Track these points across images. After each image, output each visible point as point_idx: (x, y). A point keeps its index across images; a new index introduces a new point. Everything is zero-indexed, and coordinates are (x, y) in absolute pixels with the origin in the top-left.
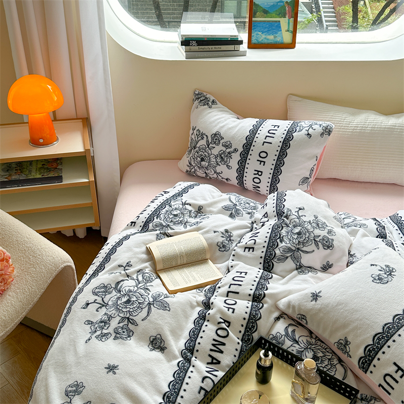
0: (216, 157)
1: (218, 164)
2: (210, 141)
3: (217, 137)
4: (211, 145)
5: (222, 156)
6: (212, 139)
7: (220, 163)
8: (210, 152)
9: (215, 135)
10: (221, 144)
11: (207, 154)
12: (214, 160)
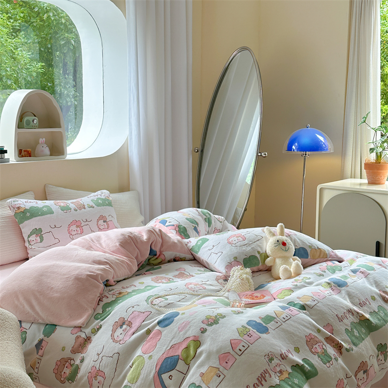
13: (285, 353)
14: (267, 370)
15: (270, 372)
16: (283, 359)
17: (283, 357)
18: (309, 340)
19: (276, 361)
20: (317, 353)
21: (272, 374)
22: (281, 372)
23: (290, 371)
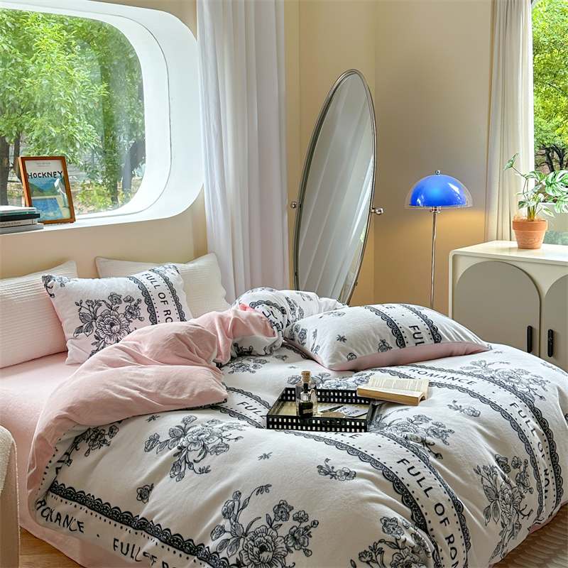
0: (125, 315)
1: (130, 321)
2: (111, 304)
3: (115, 298)
4: (113, 307)
5: (130, 311)
6: (111, 301)
7: (131, 319)
8: (116, 313)
9: (111, 296)
10: (123, 302)
11: (114, 317)
12: (125, 319)
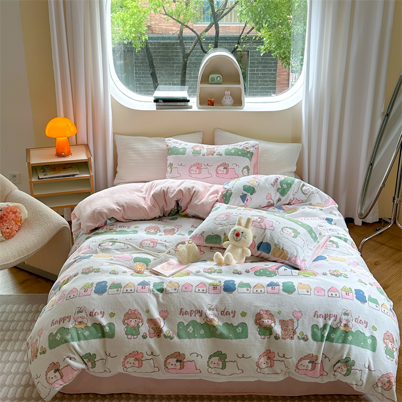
13: (96, 312)
14: (70, 316)
15: (72, 318)
16: (90, 315)
17: (91, 314)
18: (130, 313)
19: (83, 314)
20: (128, 324)
21: (72, 320)
22: (80, 323)
23: (89, 325)
